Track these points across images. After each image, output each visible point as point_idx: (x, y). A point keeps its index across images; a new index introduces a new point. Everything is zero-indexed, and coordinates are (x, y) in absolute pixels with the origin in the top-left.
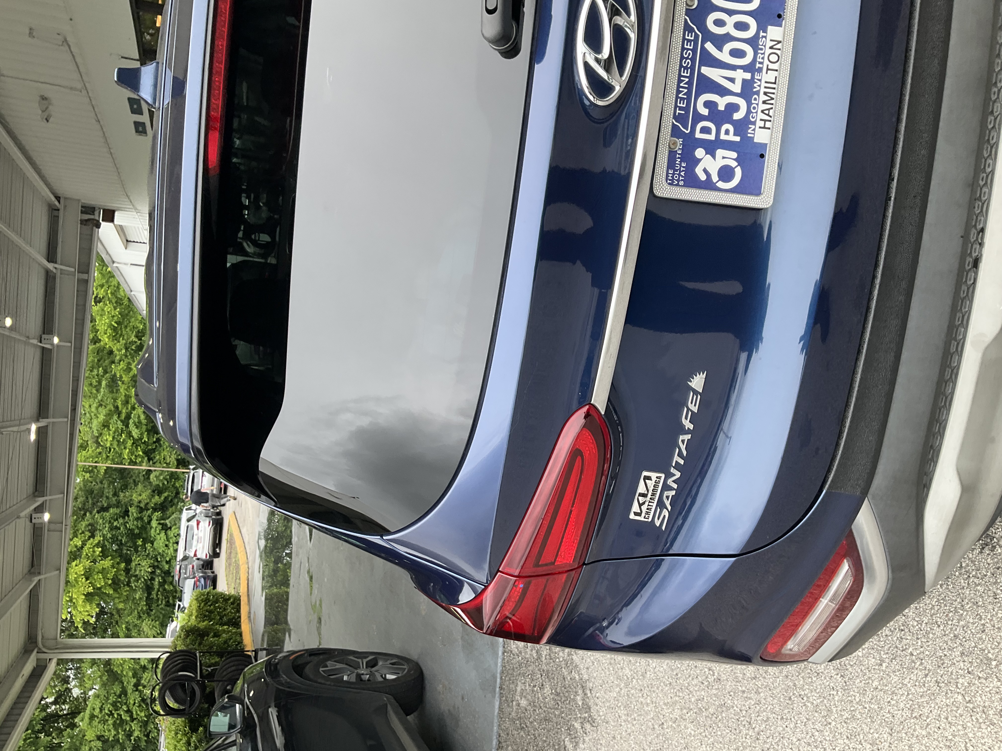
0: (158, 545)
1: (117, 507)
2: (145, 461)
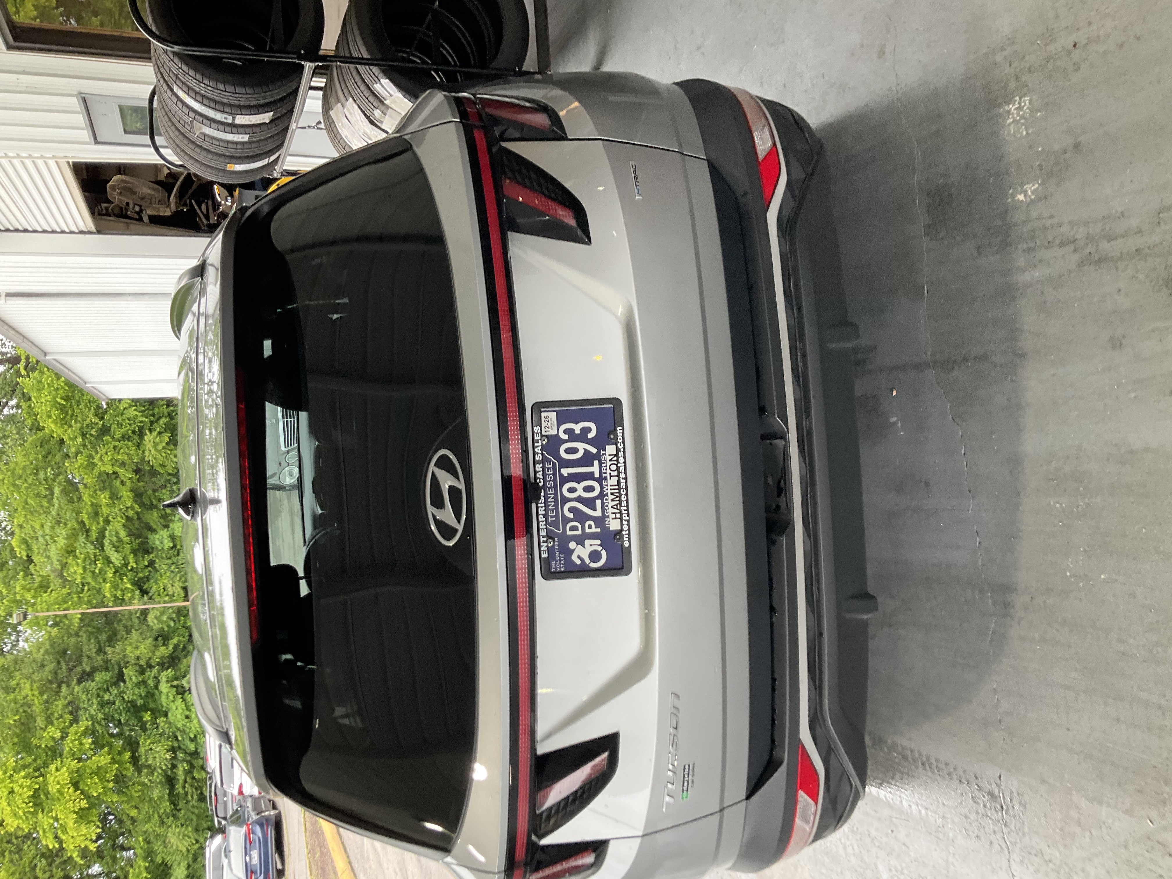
0: (173, 718)
1: (107, 669)
2: (137, 597)
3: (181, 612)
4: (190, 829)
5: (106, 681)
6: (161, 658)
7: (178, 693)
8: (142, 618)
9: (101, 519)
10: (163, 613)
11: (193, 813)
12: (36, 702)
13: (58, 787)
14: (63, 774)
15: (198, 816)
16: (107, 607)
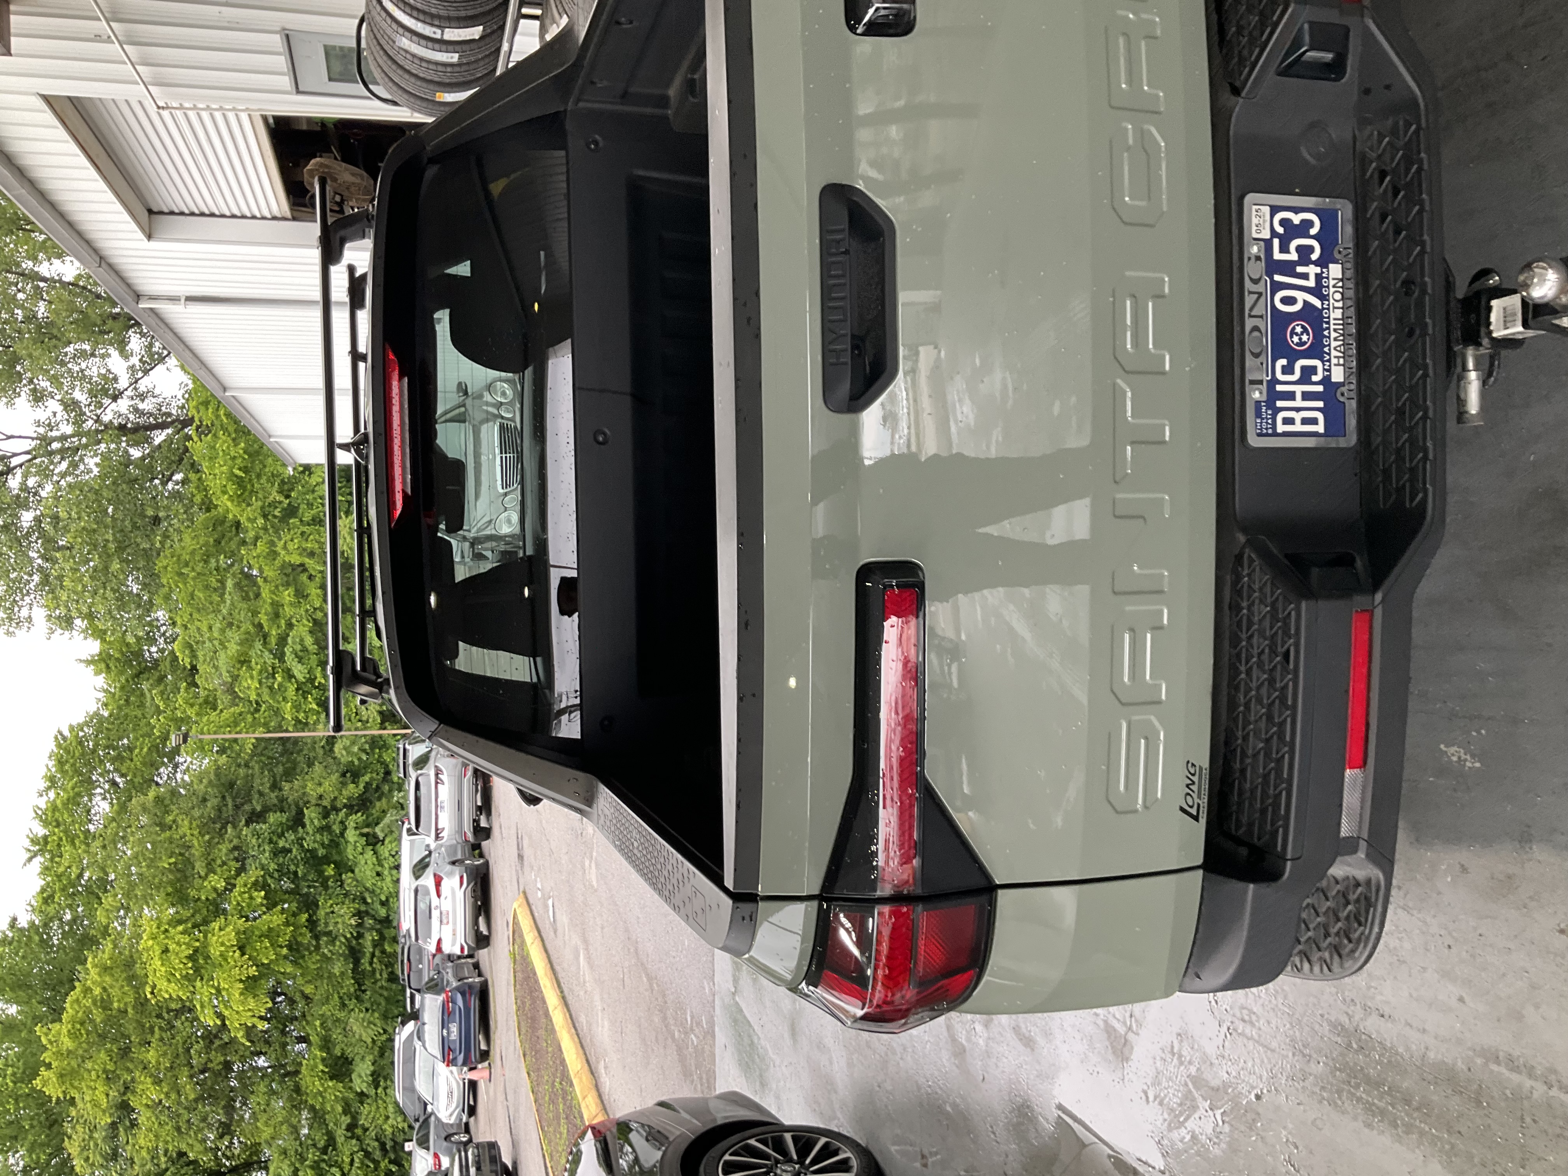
0: (361, 874)
1: (282, 809)
3: (376, 743)
4: (376, 1015)
5: (281, 823)
6: (349, 799)
7: (368, 844)
8: (327, 748)
9: (283, 622)
10: (353, 743)
11: (381, 995)
12: (195, 843)
13: (223, 949)
14: (229, 934)
15: (387, 999)
16: (287, 731)
